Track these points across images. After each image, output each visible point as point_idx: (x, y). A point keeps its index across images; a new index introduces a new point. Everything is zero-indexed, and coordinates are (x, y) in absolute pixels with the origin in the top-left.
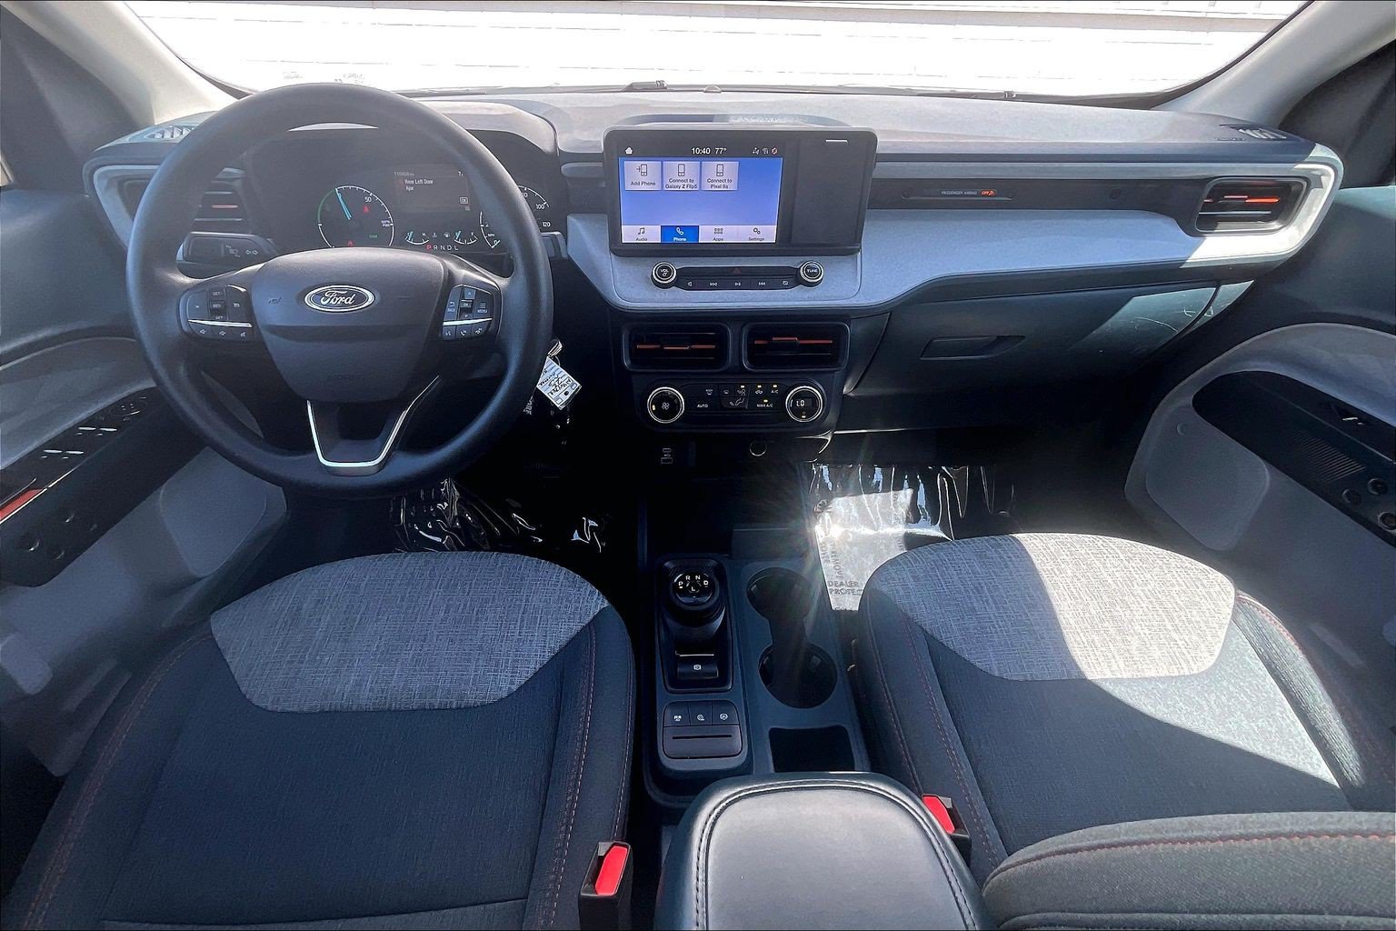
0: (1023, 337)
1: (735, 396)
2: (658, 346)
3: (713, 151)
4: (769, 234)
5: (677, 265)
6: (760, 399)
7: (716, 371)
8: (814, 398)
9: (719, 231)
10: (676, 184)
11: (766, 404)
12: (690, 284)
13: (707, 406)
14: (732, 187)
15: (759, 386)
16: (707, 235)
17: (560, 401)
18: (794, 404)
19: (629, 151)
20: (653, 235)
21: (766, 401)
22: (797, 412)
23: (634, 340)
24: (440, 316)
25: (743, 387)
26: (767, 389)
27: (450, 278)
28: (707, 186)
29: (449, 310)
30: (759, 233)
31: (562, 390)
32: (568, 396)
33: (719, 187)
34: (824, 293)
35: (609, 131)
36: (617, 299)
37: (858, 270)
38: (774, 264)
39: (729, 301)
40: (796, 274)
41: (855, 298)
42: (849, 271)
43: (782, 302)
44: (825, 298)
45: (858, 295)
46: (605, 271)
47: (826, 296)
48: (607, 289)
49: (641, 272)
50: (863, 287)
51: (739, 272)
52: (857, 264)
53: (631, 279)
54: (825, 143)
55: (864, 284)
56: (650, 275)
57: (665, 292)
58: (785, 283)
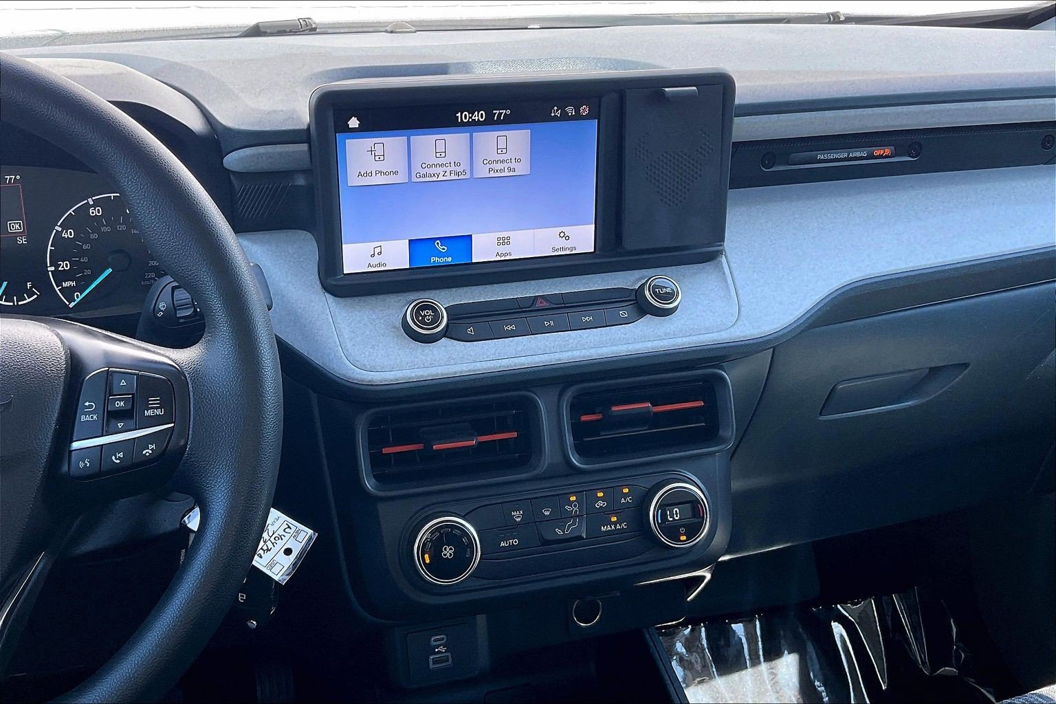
0: (965, 365)
1: (561, 518)
2: (421, 446)
3: (490, 116)
4: (583, 238)
5: (444, 300)
6: (603, 516)
7: (524, 476)
8: (694, 502)
9: (505, 241)
10: (433, 170)
11: (615, 523)
12: (470, 330)
13: (515, 542)
14: (522, 169)
15: (600, 494)
16: (484, 250)
17: (278, 567)
18: (664, 516)
19: (354, 123)
20: (396, 256)
21: (614, 519)
22: (672, 531)
23: (376, 439)
24: (66, 430)
25: (573, 498)
26: (612, 496)
27: (75, 364)
28: (482, 171)
29: (83, 418)
30: (567, 238)
31: (278, 547)
32: (292, 557)
33: (502, 170)
34: (687, 323)
35: (321, 93)
36: (350, 370)
37: (729, 283)
38: (596, 285)
39: (540, 352)
40: (636, 299)
41: (736, 326)
42: (716, 286)
43: (625, 346)
44: (691, 332)
45: (739, 323)
46: (319, 323)
47: (692, 329)
48: (329, 355)
49: (382, 321)
50: (742, 309)
51: (546, 305)
52: (724, 274)
53: (367, 333)
54: (663, 93)
55: (744, 304)
56: (399, 323)
57: (431, 348)
58: (623, 314)
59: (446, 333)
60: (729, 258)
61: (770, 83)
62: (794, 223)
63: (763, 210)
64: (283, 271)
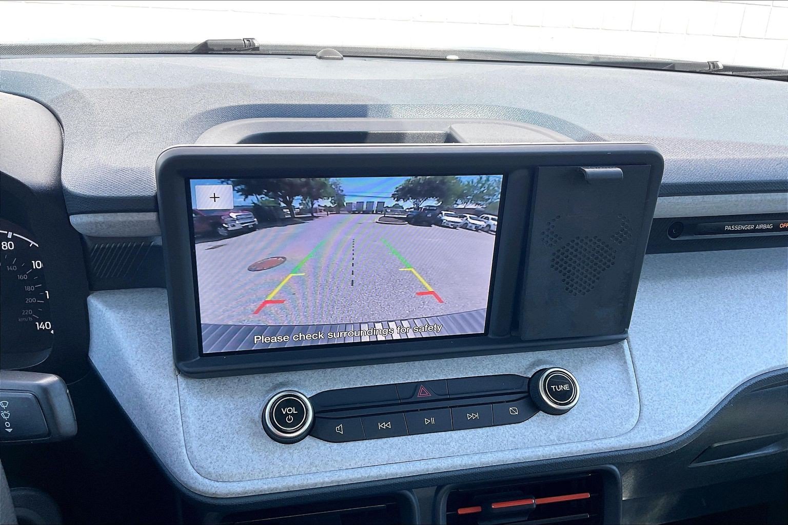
12: (339, 428)
34: (583, 425)
35: (167, 157)
36: (192, 478)
37: (631, 373)
38: (486, 370)
39: (416, 458)
40: (528, 392)
41: (636, 431)
42: (616, 377)
43: (513, 452)
44: (587, 437)
45: (641, 426)
46: (164, 416)
47: (589, 433)
48: (171, 456)
49: (240, 412)
50: (645, 409)
51: (428, 395)
52: (625, 362)
53: (220, 428)
54: (583, 174)
55: (646, 403)
56: (257, 416)
57: (291, 451)
58: (513, 410)
59: (311, 432)
60: (632, 343)
61: (694, 157)
62: (700, 303)
63: (668, 286)
64: (133, 346)
